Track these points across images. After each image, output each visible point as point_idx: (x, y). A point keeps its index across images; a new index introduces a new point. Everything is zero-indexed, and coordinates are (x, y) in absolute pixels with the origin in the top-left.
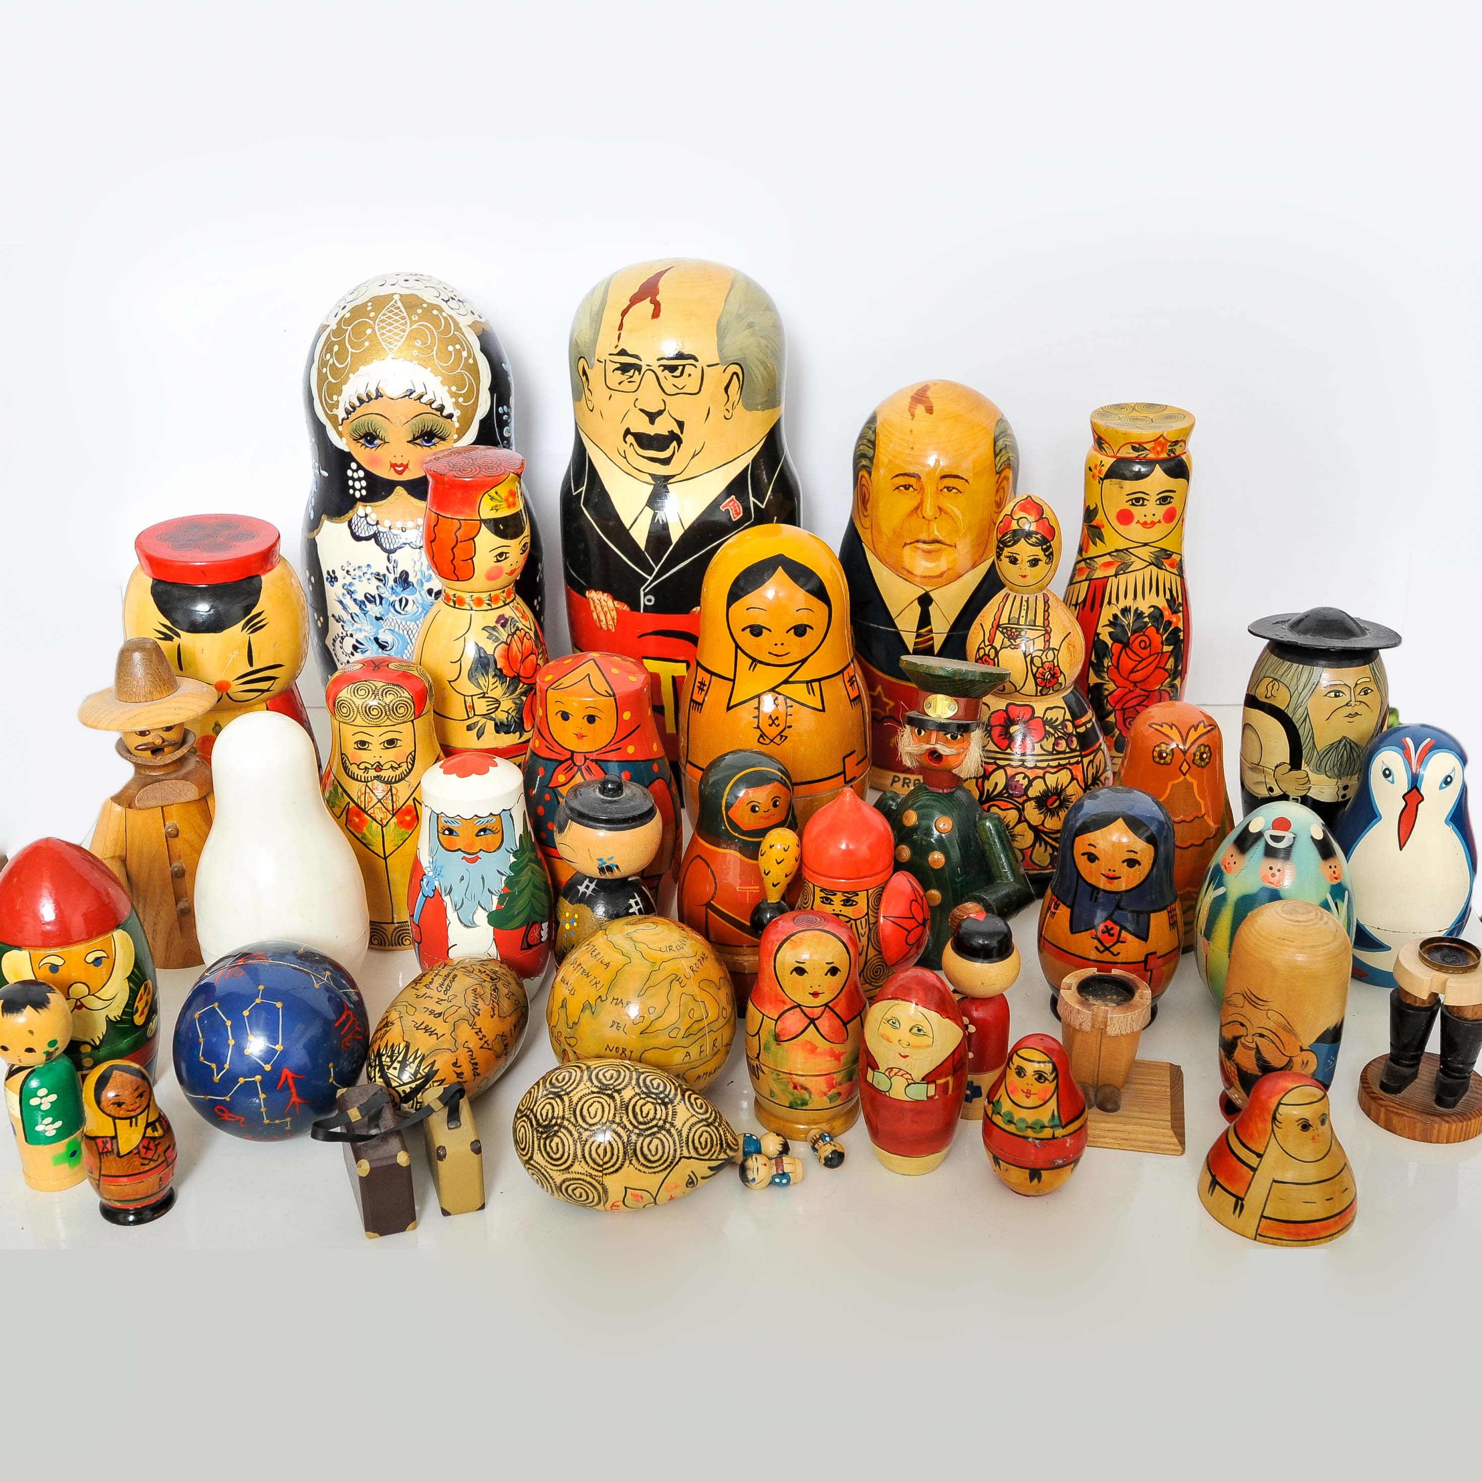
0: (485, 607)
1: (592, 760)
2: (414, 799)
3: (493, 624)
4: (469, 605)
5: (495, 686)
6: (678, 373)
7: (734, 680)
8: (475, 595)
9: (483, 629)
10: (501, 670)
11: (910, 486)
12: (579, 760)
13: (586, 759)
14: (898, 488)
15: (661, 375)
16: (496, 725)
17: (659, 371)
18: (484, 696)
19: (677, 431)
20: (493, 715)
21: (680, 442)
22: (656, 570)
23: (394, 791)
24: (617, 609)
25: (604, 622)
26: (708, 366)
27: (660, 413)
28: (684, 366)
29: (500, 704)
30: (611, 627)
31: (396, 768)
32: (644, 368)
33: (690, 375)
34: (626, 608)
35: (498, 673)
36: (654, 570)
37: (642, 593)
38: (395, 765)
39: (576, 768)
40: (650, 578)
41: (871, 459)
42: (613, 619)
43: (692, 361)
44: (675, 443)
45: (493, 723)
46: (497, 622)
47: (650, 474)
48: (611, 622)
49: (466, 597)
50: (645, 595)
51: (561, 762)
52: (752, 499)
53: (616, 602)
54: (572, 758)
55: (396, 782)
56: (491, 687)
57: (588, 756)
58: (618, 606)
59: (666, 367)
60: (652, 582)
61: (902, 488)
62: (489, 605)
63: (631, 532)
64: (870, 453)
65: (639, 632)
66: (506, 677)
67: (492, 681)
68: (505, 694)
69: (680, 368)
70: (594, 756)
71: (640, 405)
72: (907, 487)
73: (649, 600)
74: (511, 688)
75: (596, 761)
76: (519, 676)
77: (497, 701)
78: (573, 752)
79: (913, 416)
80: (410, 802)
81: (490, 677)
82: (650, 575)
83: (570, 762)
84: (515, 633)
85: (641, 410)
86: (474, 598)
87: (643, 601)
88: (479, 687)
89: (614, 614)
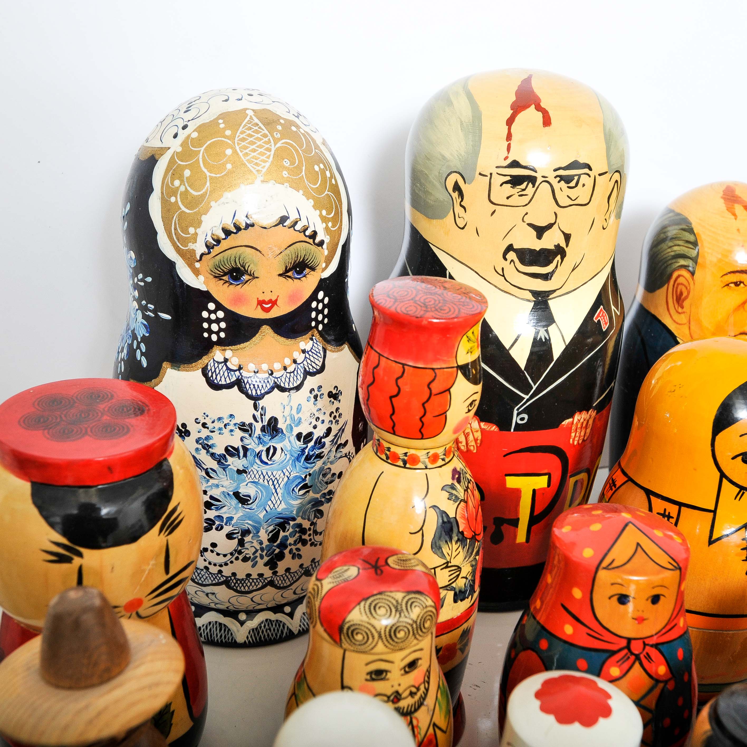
0: (440, 462)
1: (652, 646)
2: (435, 725)
3: (450, 482)
4: (424, 463)
5: (458, 552)
6: (573, 184)
7: (714, 512)
8: (432, 452)
9: (442, 489)
10: (462, 533)
11: (741, 282)
12: (636, 648)
13: (645, 645)
14: (728, 285)
15: (557, 186)
16: (455, 594)
17: (554, 182)
18: (447, 565)
19: (563, 244)
20: (454, 585)
21: (563, 254)
22: (534, 388)
23: (415, 722)
24: (483, 431)
25: (464, 443)
26: (600, 175)
27: (550, 226)
28: (579, 176)
29: (460, 571)
30: (472, 448)
31: (415, 693)
32: (539, 180)
33: (584, 185)
34: (494, 428)
35: (460, 537)
36: (532, 388)
37: (515, 412)
38: (414, 690)
39: (633, 658)
40: (527, 397)
41: (695, 260)
42: (476, 440)
43: (586, 171)
44: (559, 257)
45: (453, 593)
46: (453, 478)
47: (531, 291)
48: (473, 443)
49: (422, 455)
50: (518, 415)
51: (613, 653)
52: (613, 307)
53: (482, 424)
54: (628, 647)
55: (416, 710)
56: (454, 554)
57: (647, 641)
58: (485, 427)
59: (562, 178)
60: (528, 400)
61: (732, 285)
62: (443, 460)
63: (510, 352)
64: (693, 253)
65: (506, 450)
66: (466, 538)
67: (455, 547)
68: (465, 558)
69: (576, 178)
70: (654, 641)
71: (528, 219)
72: (737, 284)
73: (522, 419)
74: (470, 551)
75: (656, 646)
76: (475, 534)
77: (459, 569)
78: (629, 640)
79: (734, 215)
80: (431, 730)
81: (454, 543)
82: (527, 394)
83: (625, 651)
84: (467, 487)
85: (530, 225)
86: (430, 454)
87: (515, 419)
88: (443, 556)
89: (478, 435)
